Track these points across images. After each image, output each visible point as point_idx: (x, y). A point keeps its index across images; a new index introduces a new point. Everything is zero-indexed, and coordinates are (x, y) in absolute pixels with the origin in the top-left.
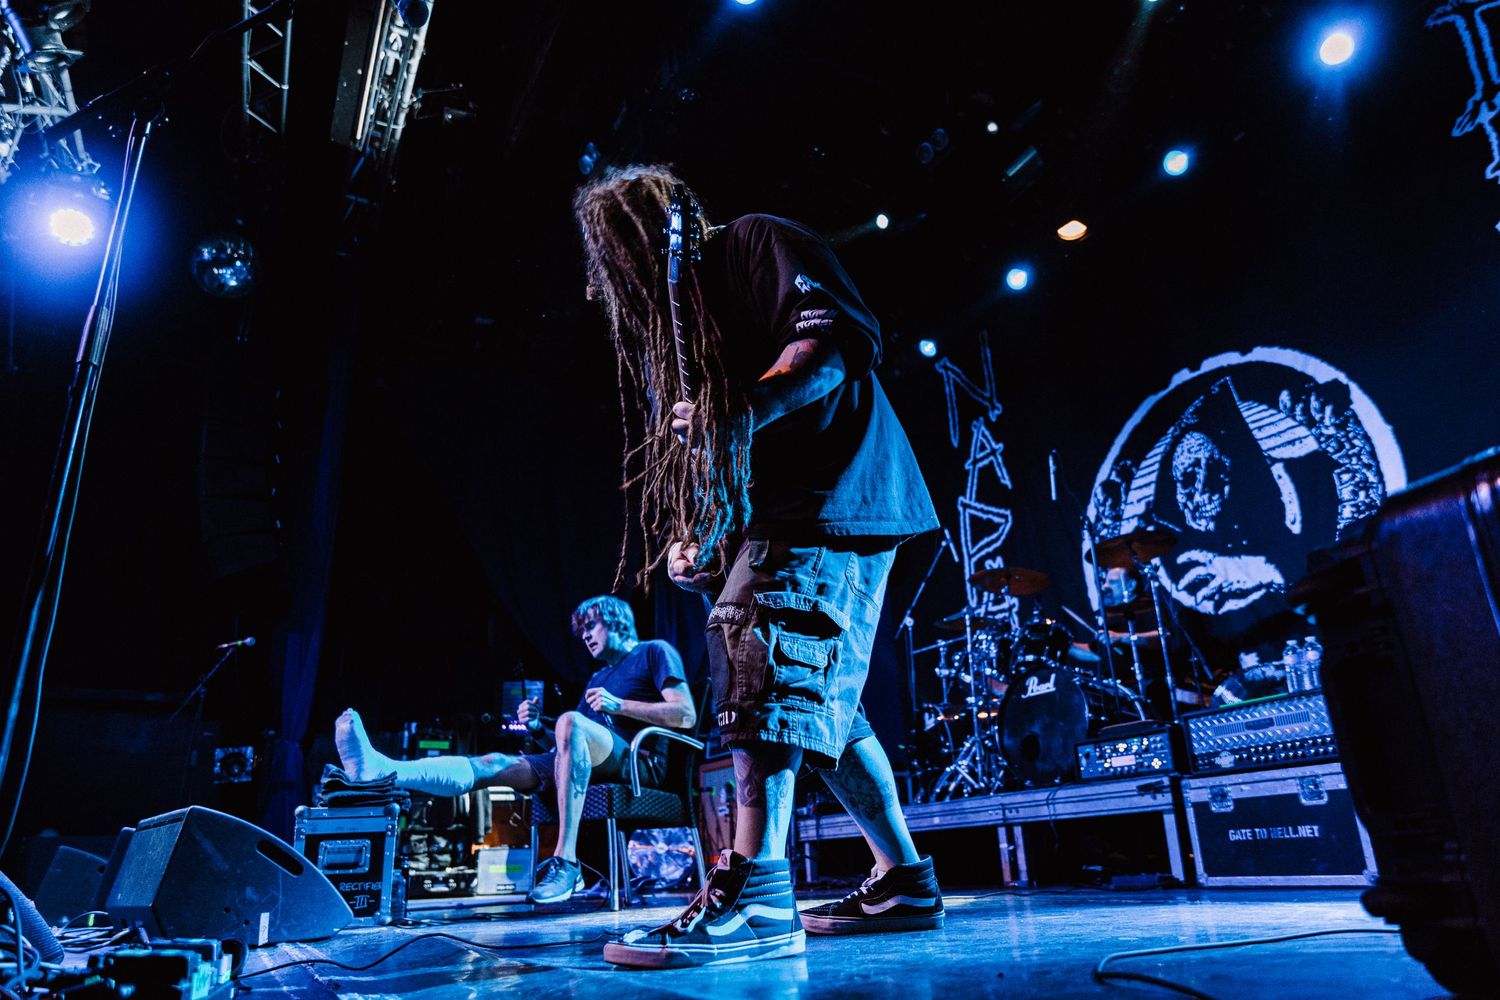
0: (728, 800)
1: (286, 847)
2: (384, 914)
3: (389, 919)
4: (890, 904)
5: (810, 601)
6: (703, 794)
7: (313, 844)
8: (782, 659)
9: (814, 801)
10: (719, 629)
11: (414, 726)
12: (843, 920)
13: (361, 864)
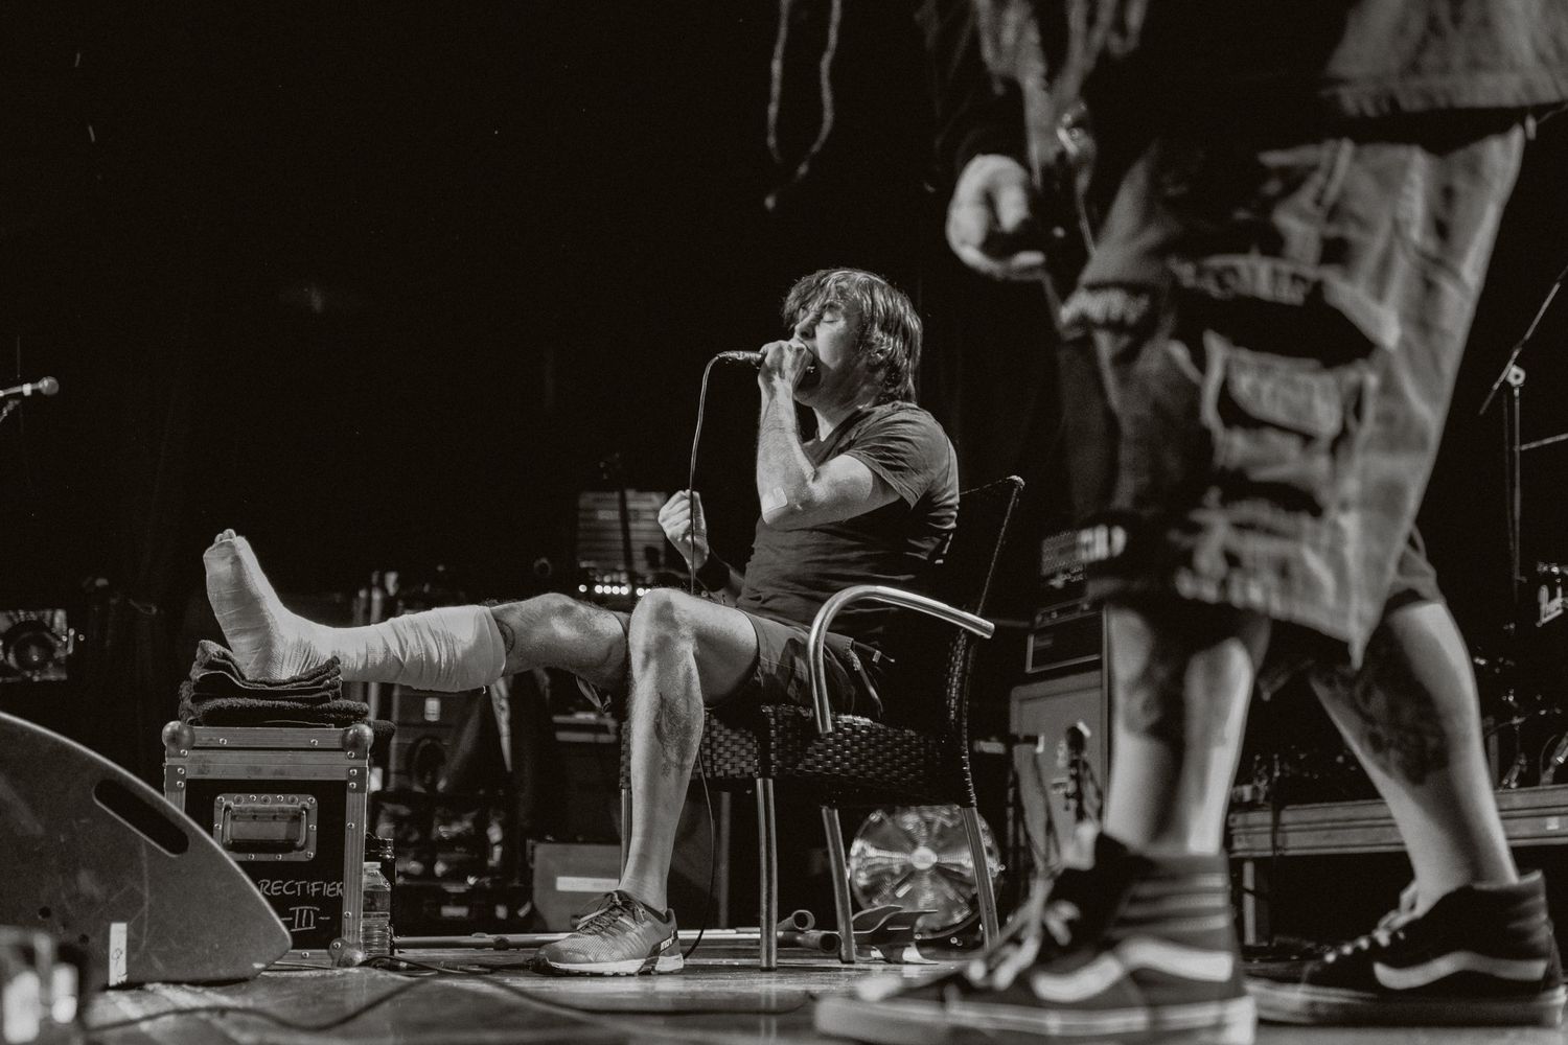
0: (1073, 764)
1: (151, 796)
2: (351, 946)
3: (360, 956)
4: (1443, 967)
5: (1304, 280)
6: (1016, 749)
7: (202, 796)
8: (1234, 413)
9: (1270, 772)
10: (1086, 345)
11: (391, 579)
12: (1333, 997)
13: (300, 843)
